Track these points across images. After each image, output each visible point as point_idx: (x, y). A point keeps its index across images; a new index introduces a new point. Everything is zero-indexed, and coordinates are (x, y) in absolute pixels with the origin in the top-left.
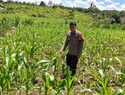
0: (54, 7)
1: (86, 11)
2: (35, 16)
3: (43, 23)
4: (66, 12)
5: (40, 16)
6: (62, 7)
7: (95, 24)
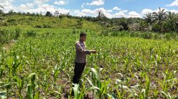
0: (60, 17)
1: (94, 20)
2: (40, 27)
3: (48, 34)
4: (74, 22)
5: (45, 27)
6: (69, 17)
7: (103, 32)
